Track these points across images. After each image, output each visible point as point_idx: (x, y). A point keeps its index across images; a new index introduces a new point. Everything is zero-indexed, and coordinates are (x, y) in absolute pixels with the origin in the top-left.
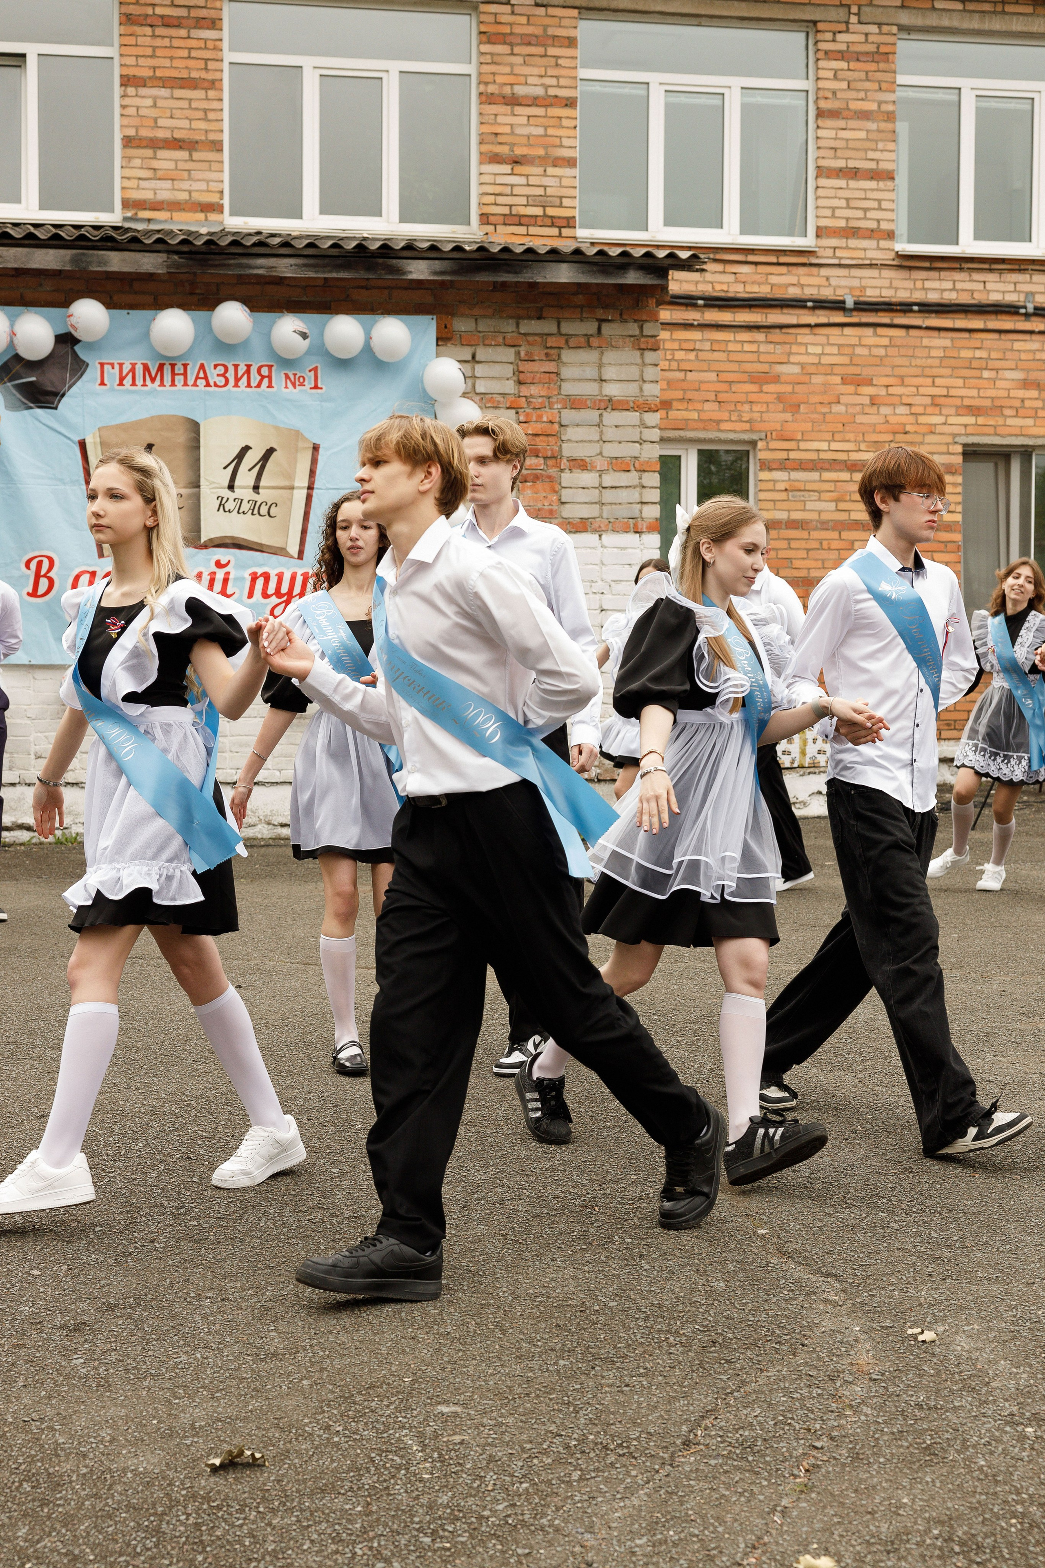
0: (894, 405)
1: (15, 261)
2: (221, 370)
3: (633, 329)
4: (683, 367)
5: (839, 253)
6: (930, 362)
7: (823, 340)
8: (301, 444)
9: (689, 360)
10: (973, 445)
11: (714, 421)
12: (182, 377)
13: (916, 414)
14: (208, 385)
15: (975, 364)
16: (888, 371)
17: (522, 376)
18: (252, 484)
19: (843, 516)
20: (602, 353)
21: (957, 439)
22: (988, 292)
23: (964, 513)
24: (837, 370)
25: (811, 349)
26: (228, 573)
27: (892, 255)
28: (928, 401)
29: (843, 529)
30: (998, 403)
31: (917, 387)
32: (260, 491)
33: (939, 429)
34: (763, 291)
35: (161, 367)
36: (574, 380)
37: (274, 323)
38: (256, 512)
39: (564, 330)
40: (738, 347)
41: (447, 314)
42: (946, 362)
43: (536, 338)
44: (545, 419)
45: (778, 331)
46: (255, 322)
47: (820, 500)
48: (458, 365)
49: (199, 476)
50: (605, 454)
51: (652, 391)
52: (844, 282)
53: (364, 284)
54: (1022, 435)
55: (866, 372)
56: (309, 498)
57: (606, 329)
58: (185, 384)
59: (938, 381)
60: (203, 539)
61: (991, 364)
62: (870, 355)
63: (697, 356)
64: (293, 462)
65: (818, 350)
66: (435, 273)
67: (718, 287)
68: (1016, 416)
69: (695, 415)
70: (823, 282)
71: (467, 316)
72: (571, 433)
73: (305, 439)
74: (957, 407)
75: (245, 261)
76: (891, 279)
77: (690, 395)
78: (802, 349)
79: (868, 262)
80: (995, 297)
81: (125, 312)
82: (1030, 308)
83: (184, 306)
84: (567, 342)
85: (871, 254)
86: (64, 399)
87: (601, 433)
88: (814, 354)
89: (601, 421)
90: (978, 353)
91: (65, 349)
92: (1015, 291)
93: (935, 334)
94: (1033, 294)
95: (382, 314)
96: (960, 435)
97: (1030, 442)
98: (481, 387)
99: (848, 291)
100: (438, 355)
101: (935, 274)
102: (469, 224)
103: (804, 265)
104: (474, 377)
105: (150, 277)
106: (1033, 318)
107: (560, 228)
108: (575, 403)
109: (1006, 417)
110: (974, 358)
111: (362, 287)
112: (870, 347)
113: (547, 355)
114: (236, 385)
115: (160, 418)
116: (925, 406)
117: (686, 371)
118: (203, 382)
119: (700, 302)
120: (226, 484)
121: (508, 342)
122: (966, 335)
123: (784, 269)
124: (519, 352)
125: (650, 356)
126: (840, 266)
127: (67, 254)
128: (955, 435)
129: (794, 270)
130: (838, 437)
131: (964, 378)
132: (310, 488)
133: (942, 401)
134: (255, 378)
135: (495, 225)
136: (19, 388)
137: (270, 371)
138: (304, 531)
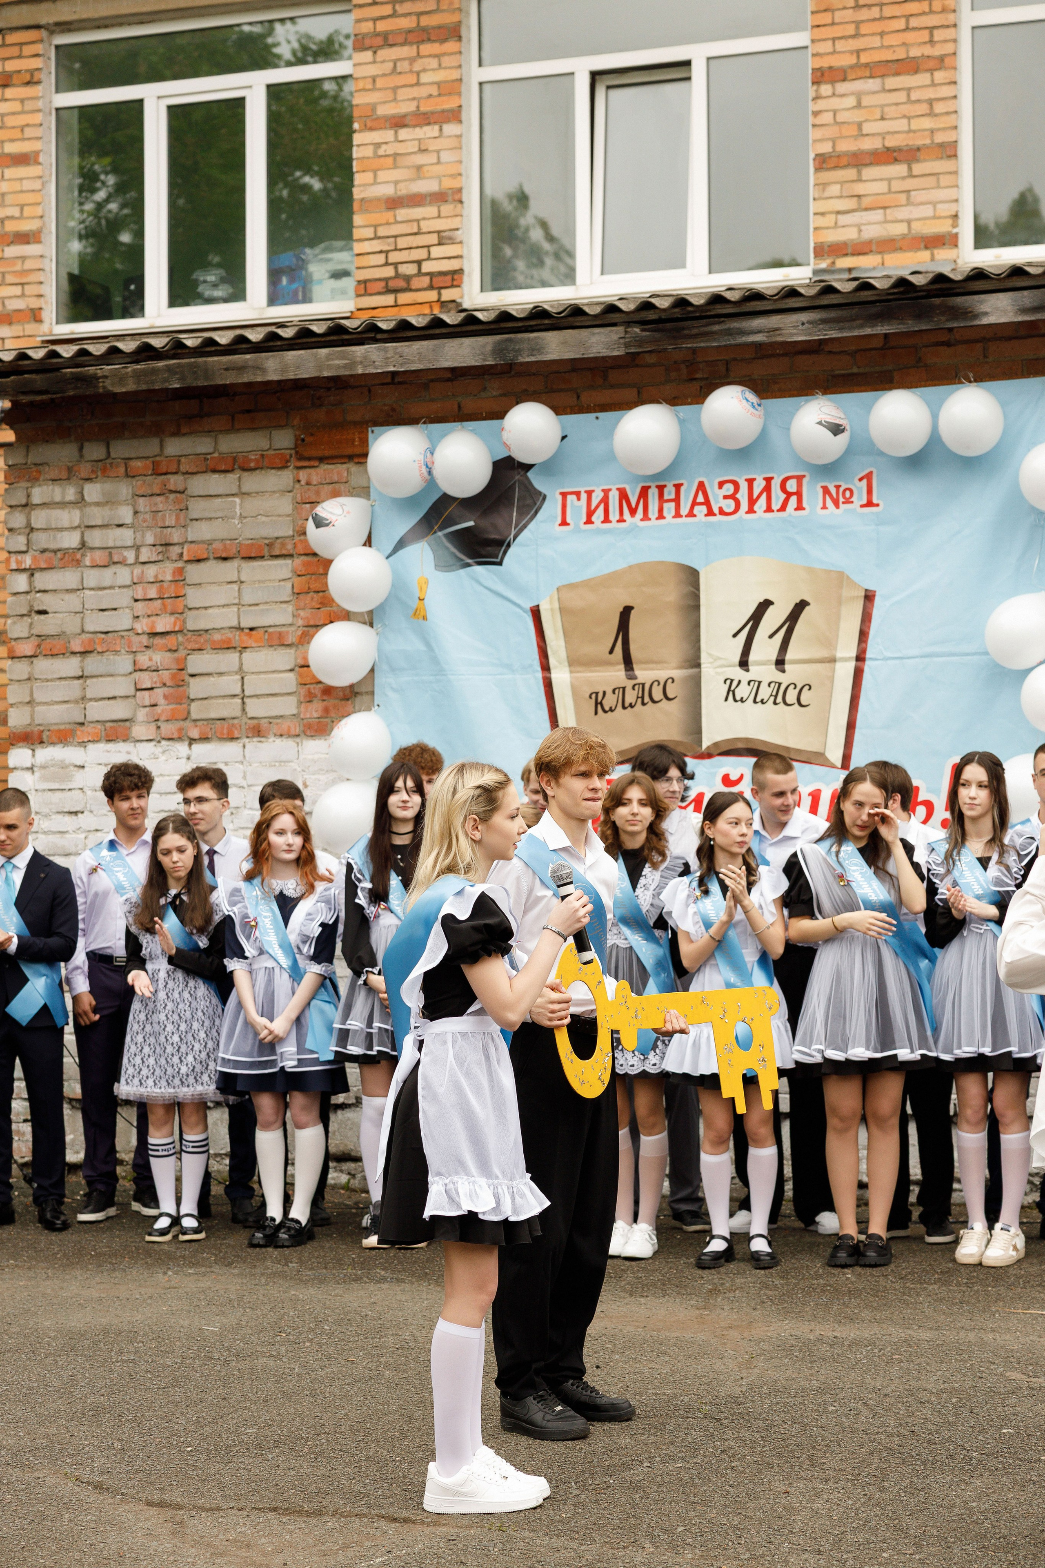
2: (729, 489)
8: (846, 593)
12: (673, 505)
14: (710, 513)
18: (774, 657)
32: (787, 667)
35: (644, 493)
38: (779, 699)
46: (765, 414)
49: (699, 649)
53: (944, 337)
56: (858, 674)
58: (678, 515)
60: (706, 744)
64: (835, 621)
66: (1024, 311)
73: (853, 584)
75: (735, 324)
81: (592, 416)
86: (512, 550)
91: (514, 477)
105: (603, 363)
111: (940, 345)
114: (751, 511)
115: (640, 566)
118: (704, 509)
120: (737, 659)
127: (488, 342)
132: (860, 658)
134: (778, 497)
136: (454, 537)
137: (800, 485)
138: (851, 726)
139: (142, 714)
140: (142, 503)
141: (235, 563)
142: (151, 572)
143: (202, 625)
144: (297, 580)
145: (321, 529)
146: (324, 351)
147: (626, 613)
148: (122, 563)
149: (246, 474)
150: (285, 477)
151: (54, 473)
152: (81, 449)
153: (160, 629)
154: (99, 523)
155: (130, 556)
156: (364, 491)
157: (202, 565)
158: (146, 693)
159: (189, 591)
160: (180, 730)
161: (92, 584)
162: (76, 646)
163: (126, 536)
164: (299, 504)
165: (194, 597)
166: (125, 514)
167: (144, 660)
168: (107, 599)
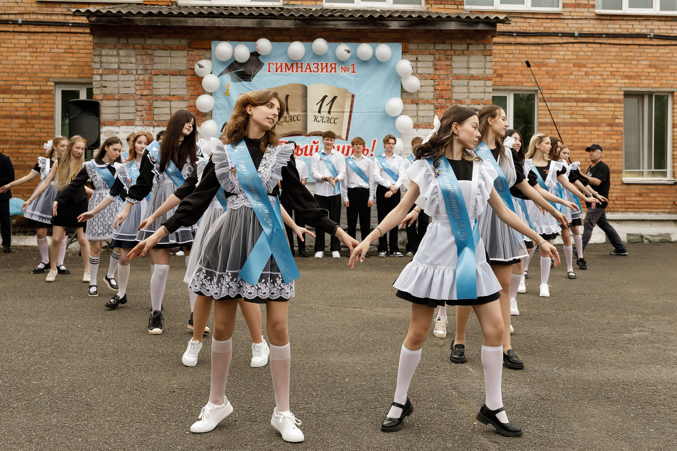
0: (595, 75)
1: (235, 24)
2: (316, 65)
3: (482, 47)
4: (508, 60)
5: (572, 14)
6: (610, 57)
7: (565, 49)
8: (347, 95)
9: (510, 58)
10: (628, 91)
11: (520, 82)
12: (300, 69)
13: (604, 79)
14: (311, 71)
15: (629, 58)
16: (592, 61)
17: (436, 67)
18: (328, 110)
19: (573, 121)
20: (469, 57)
21: (621, 89)
22: (634, 29)
23: (625, 119)
24: (571, 61)
25: (560, 53)
26: (318, 146)
27: (594, 14)
28: (609, 73)
29: (574, 126)
30: (638, 74)
31: (605, 68)
32: (331, 113)
33: (614, 85)
34: (541, 29)
35: (292, 65)
36: (457, 68)
37: (337, 47)
38: (329, 121)
39: (453, 48)
40: (530, 52)
41: (406, 42)
42: (616, 58)
43: (442, 51)
44: (446, 84)
45: (547, 45)
46: (329, 47)
47: (564, 114)
48: (410, 63)
49: (307, 107)
50: (470, 97)
51: (489, 72)
52: (574, 26)
54: (648, 87)
55: (584, 62)
56: (350, 116)
57: (471, 47)
58: (302, 71)
59: (613, 65)
60: (308, 132)
61: (636, 58)
62: (585, 55)
63: (513, 56)
64: (344, 102)
65: (564, 53)
66: (401, 26)
67: (522, 28)
68: (646, 79)
69: (512, 80)
70: (565, 25)
71: (414, 43)
72: (456, 89)
73: (349, 93)
74: (621, 76)
75: (325, 23)
76: (594, 24)
77: (510, 72)
78: (557, 53)
79: (584, 17)
80: (637, 31)
81: (278, 43)
82: (652, 35)
83: (301, 40)
84: (455, 53)
85: (585, 14)
86: (254, 78)
87: (468, 89)
88: (562, 55)
89: (468, 84)
90: (630, 54)
91: (254, 58)
92: (646, 28)
93: (612, 46)
94: (653, 29)
95: (380, 42)
96: (622, 87)
97: (652, 90)
98: (420, 71)
99: (576, 29)
100: (402, 59)
101: (612, 22)
102: (421, 4)
103: (557, 19)
104: (417, 67)
105: (288, 29)
106: (654, 40)
107: (458, 5)
108: (458, 77)
109: (642, 80)
110: (628, 56)
111: (373, 32)
112: (585, 52)
113: (447, 58)
114: (322, 71)
115: (291, 84)
116: (608, 76)
117: (509, 62)
118: (309, 70)
119: (515, 34)
120: (318, 110)
121: (430, 53)
122: (625, 46)
123: (549, 21)
124: (435, 57)
125: (488, 58)
126: (572, 19)
127: (255, 21)
128: (620, 87)
129: (554, 21)
130: (571, 88)
131: (624, 64)
132: (351, 112)
133: (615, 73)
134: (329, 68)
135: (431, 5)
136: (236, 73)
137: (335, 66)
138: (348, 129)
139: (138, 118)
140: (139, 57)
141: (168, 76)
142: (141, 77)
143: (158, 93)
144: (188, 82)
145: (201, 69)
146: (206, 19)
147: (287, 96)
148: (132, 74)
149: (172, 51)
150: (185, 53)
151: (110, 46)
152: (119, 40)
153: (144, 94)
154: (124, 62)
155: (134, 72)
156: (210, 59)
157: (158, 76)
158: (140, 112)
159: (154, 84)
160: (151, 123)
161: (122, 79)
162: (117, 97)
163: (133, 66)
164: (189, 61)
165: (155, 85)
166: (133, 60)
167: (139, 102)
168: (127, 84)
